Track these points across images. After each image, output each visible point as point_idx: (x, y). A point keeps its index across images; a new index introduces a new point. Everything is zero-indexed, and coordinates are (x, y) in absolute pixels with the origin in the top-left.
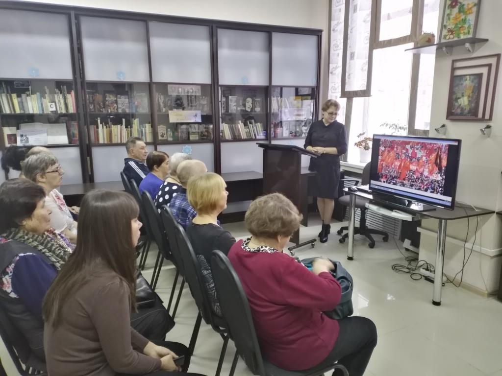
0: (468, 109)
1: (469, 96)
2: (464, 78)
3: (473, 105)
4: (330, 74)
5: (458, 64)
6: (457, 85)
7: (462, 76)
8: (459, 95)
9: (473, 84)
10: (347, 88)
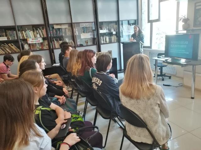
4: (142, 14)
5: (197, 4)
6: (198, 13)
7: (199, 9)
8: (198, 17)
10: (150, 19)
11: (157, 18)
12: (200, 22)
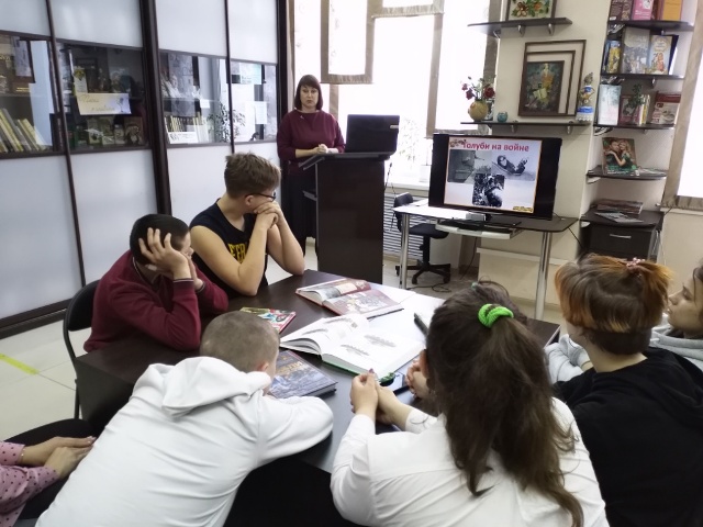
0: (547, 102)
1: (548, 88)
2: (541, 66)
3: (553, 98)
4: (296, 48)
5: (532, 49)
6: (532, 74)
7: (538, 64)
8: (535, 87)
9: (553, 74)
10: (332, 70)
11: (361, 71)
12: (539, 103)
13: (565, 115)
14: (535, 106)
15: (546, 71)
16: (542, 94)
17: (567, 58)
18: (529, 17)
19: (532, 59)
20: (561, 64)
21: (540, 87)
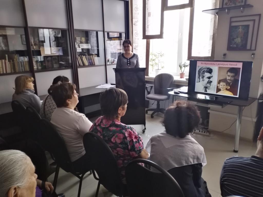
1: (241, 38)
4: (133, 25)
5: (233, 20)
6: (234, 31)
9: (244, 31)
11: (158, 33)
12: (237, 45)
13: (250, 50)
14: (235, 46)
15: (240, 30)
16: (238, 40)
17: (251, 23)
18: (233, 5)
19: (234, 24)
20: (248, 26)
21: (237, 37)
